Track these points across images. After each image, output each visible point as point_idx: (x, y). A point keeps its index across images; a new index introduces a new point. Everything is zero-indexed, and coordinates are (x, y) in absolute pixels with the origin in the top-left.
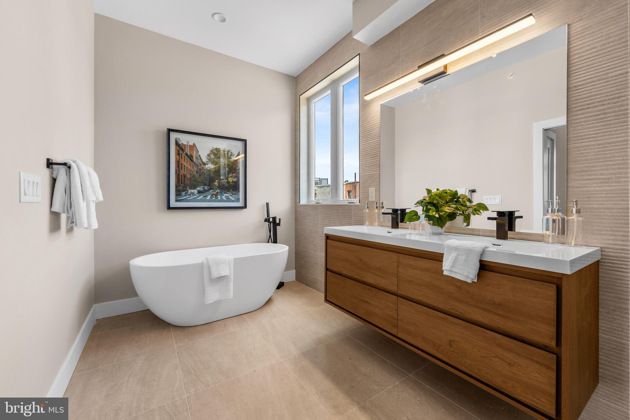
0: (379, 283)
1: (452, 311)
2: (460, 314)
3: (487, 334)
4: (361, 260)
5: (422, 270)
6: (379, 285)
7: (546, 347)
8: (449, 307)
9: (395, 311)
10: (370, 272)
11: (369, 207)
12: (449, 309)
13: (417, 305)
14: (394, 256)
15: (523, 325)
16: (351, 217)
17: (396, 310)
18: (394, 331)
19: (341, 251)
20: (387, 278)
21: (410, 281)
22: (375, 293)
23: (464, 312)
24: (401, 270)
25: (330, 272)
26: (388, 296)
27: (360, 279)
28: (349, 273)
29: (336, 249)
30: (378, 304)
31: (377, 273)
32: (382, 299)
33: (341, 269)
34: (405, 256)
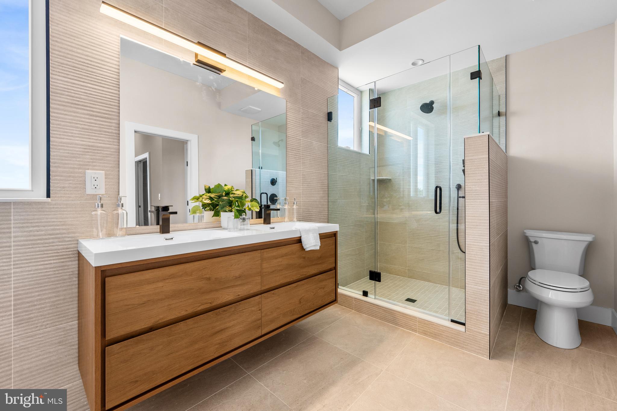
0: (239, 294)
6: (240, 296)
7: (332, 268)
9: (259, 311)
10: (225, 287)
13: (279, 289)
14: (257, 254)
18: (258, 334)
19: (160, 284)
20: (250, 281)
21: (273, 272)
22: (233, 310)
23: (306, 273)
24: (265, 265)
25: (118, 345)
26: (251, 301)
27: (209, 306)
28: (182, 313)
29: (143, 285)
30: (238, 320)
31: (236, 284)
32: (243, 311)
33: (161, 317)
34: (267, 250)
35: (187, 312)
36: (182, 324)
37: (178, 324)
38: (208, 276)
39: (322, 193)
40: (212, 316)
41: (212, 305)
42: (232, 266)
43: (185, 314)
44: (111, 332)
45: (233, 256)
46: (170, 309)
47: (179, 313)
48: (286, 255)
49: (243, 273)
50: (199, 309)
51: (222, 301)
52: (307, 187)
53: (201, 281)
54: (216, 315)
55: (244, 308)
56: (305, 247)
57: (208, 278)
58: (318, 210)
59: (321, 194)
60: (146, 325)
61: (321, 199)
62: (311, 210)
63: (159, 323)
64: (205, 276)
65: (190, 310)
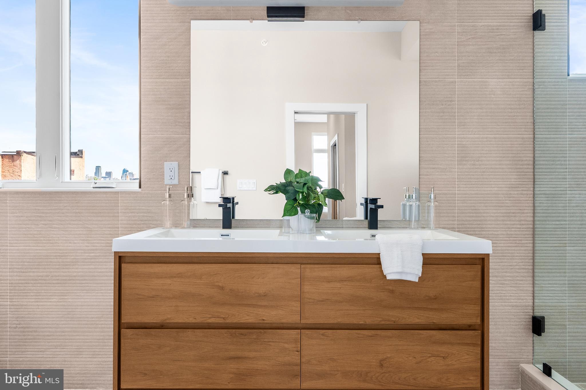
0: (264, 318)
1: (383, 323)
2: (394, 323)
3: (423, 335)
4: (222, 288)
5: (342, 281)
6: (265, 322)
7: (470, 326)
8: (380, 319)
9: (297, 353)
10: (243, 304)
11: (172, 196)
12: (379, 322)
13: (335, 331)
14: (295, 269)
15: (455, 312)
16: (116, 214)
17: (298, 351)
18: (295, 385)
19: (168, 281)
20: (282, 306)
21: (322, 301)
22: (255, 337)
23: (398, 319)
24: (307, 288)
25: (131, 330)
26: (283, 334)
27: (221, 322)
28: (191, 319)
29: (151, 278)
30: (262, 353)
31: (260, 303)
32: (270, 343)
33: (169, 316)
34: (312, 266)
35: (195, 320)
36: (190, 332)
37: (186, 331)
38: (220, 284)
39: (515, 177)
40: (226, 335)
41: (226, 322)
42: (253, 278)
43: (193, 322)
44: (126, 316)
45: (255, 266)
46: (177, 311)
47: (187, 319)
48: (350, 279)
49: (270, 291)
50: (210, 321)
51: (239, 321)
52: (472, 167)
53: (213, 288)
54: (231, 335)
55: (271, 340)
56: (385, 272)
57: (220, 287)
58: (504, 211)
59: (513, 180)
60: (154, 320)
61: (511, 189)
62: (482, 211)
63: (166, 322)
64: (217, 284)
65: (199, 319)
